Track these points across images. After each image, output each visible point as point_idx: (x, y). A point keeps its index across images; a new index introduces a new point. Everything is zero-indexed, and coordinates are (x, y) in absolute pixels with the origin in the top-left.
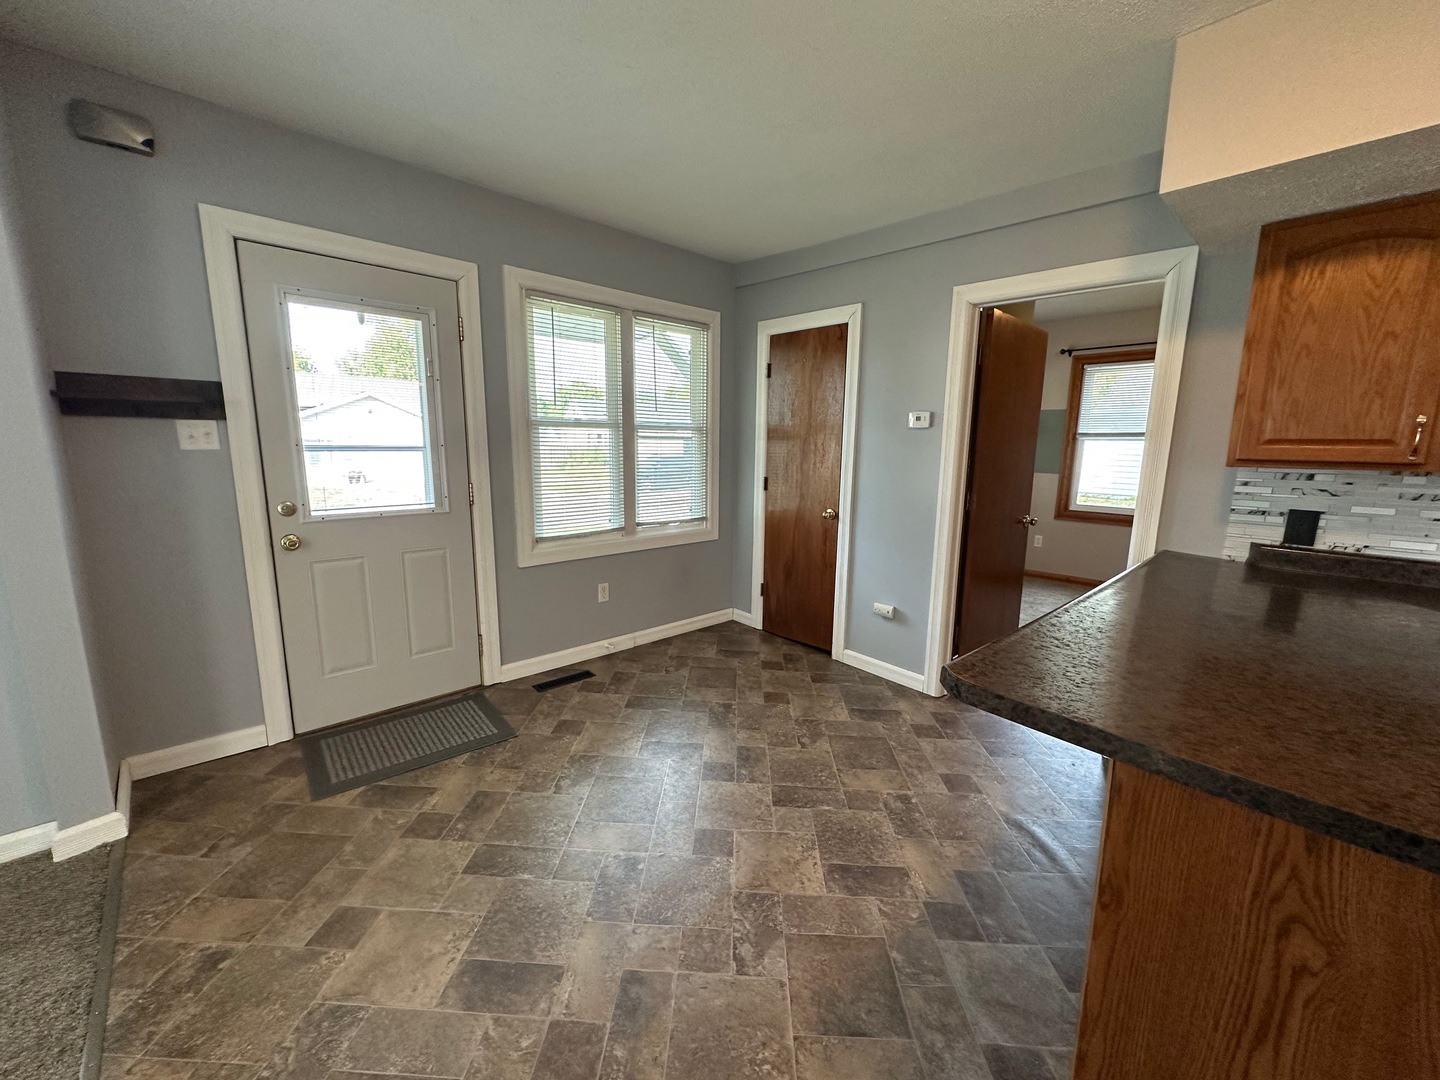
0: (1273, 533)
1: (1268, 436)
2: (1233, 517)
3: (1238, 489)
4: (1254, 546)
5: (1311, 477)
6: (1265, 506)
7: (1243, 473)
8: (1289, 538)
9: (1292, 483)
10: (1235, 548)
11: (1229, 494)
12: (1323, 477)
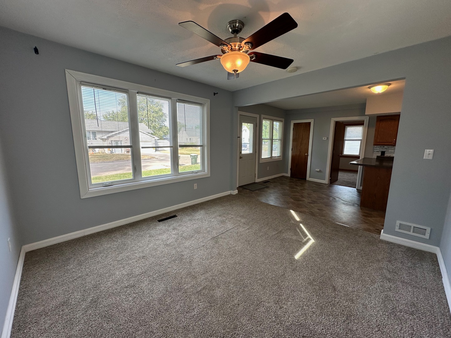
0: (379, 154)
1: (378, 141)
2: (374, 152)
3: (375, 148)
4: (377, 156)
5: (384, 147)
6: (378, 151)
7: (375, 146)
8: (381, 155)
9: (381, 148)
10: (375, 156)
11: (374, 149)
12: (386, 147)
